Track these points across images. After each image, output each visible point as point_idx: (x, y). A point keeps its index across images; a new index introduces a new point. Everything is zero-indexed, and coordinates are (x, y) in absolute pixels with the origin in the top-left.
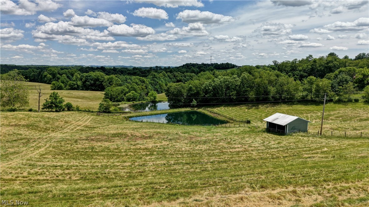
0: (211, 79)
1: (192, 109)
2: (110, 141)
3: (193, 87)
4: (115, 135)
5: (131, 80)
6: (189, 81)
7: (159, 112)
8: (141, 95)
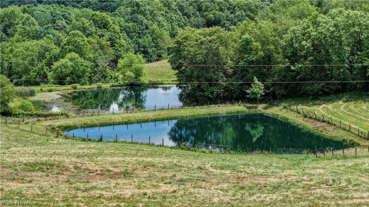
0: (309, 17)
1: (250, 108)
2: (23, 179)
3: (253, 39)
4: (32, 167)
5: (69, 21)
6: (245, 22)
7: (151, 115)
8: (97, 66)
